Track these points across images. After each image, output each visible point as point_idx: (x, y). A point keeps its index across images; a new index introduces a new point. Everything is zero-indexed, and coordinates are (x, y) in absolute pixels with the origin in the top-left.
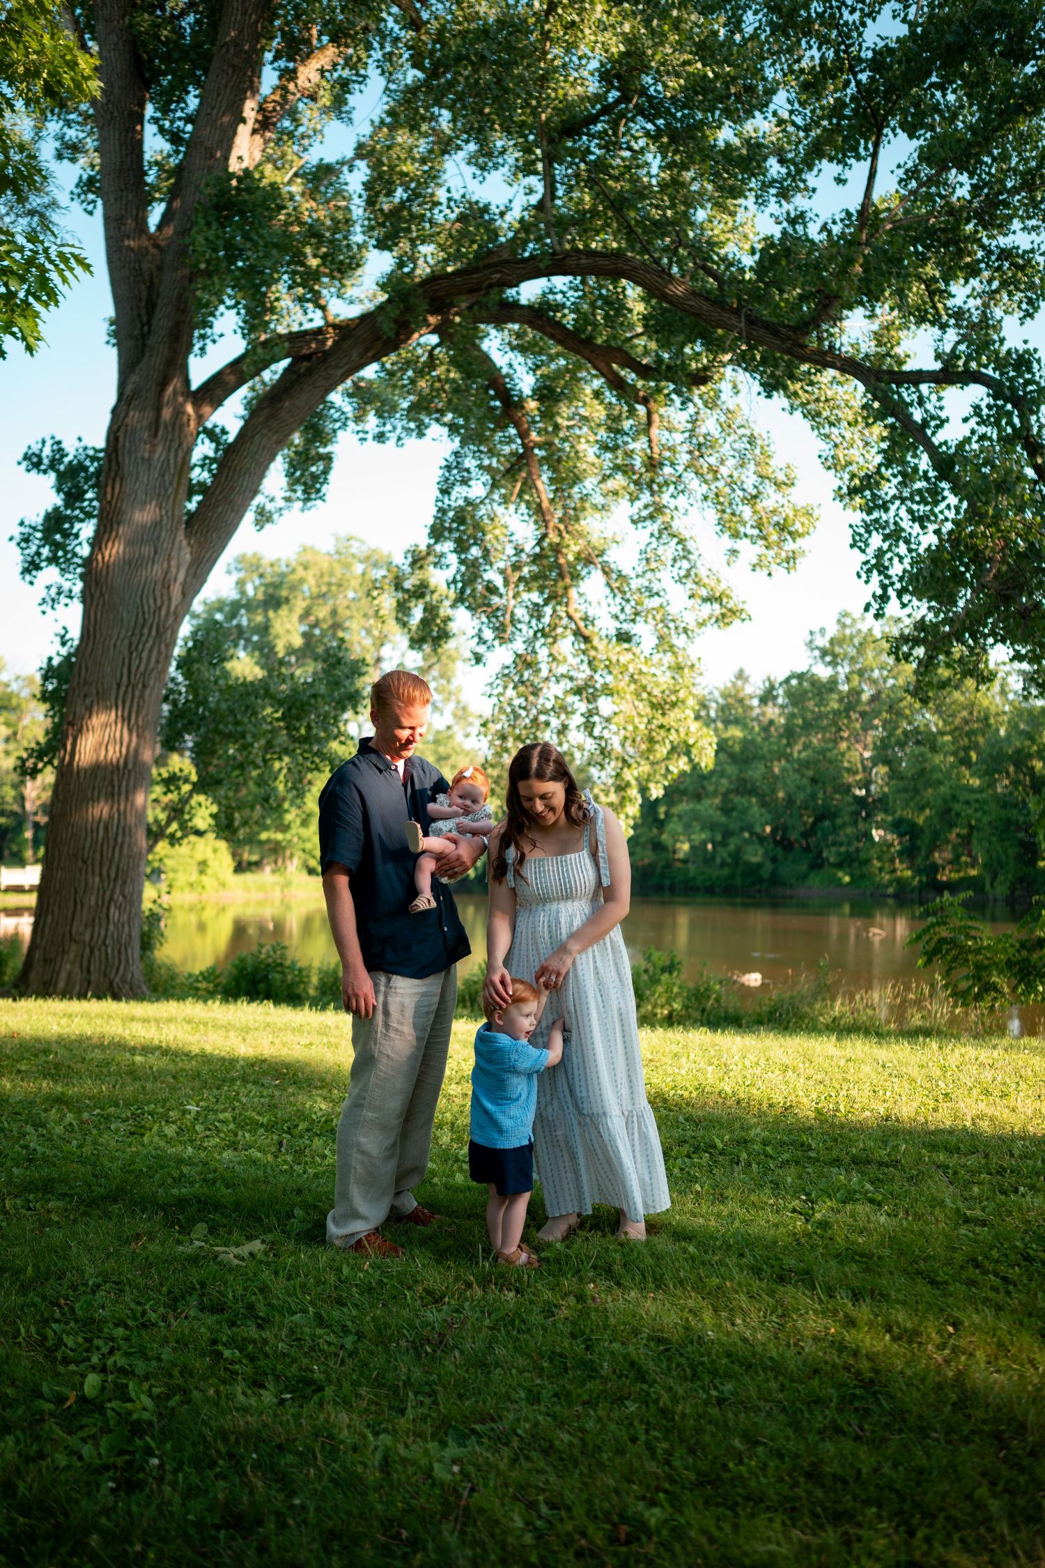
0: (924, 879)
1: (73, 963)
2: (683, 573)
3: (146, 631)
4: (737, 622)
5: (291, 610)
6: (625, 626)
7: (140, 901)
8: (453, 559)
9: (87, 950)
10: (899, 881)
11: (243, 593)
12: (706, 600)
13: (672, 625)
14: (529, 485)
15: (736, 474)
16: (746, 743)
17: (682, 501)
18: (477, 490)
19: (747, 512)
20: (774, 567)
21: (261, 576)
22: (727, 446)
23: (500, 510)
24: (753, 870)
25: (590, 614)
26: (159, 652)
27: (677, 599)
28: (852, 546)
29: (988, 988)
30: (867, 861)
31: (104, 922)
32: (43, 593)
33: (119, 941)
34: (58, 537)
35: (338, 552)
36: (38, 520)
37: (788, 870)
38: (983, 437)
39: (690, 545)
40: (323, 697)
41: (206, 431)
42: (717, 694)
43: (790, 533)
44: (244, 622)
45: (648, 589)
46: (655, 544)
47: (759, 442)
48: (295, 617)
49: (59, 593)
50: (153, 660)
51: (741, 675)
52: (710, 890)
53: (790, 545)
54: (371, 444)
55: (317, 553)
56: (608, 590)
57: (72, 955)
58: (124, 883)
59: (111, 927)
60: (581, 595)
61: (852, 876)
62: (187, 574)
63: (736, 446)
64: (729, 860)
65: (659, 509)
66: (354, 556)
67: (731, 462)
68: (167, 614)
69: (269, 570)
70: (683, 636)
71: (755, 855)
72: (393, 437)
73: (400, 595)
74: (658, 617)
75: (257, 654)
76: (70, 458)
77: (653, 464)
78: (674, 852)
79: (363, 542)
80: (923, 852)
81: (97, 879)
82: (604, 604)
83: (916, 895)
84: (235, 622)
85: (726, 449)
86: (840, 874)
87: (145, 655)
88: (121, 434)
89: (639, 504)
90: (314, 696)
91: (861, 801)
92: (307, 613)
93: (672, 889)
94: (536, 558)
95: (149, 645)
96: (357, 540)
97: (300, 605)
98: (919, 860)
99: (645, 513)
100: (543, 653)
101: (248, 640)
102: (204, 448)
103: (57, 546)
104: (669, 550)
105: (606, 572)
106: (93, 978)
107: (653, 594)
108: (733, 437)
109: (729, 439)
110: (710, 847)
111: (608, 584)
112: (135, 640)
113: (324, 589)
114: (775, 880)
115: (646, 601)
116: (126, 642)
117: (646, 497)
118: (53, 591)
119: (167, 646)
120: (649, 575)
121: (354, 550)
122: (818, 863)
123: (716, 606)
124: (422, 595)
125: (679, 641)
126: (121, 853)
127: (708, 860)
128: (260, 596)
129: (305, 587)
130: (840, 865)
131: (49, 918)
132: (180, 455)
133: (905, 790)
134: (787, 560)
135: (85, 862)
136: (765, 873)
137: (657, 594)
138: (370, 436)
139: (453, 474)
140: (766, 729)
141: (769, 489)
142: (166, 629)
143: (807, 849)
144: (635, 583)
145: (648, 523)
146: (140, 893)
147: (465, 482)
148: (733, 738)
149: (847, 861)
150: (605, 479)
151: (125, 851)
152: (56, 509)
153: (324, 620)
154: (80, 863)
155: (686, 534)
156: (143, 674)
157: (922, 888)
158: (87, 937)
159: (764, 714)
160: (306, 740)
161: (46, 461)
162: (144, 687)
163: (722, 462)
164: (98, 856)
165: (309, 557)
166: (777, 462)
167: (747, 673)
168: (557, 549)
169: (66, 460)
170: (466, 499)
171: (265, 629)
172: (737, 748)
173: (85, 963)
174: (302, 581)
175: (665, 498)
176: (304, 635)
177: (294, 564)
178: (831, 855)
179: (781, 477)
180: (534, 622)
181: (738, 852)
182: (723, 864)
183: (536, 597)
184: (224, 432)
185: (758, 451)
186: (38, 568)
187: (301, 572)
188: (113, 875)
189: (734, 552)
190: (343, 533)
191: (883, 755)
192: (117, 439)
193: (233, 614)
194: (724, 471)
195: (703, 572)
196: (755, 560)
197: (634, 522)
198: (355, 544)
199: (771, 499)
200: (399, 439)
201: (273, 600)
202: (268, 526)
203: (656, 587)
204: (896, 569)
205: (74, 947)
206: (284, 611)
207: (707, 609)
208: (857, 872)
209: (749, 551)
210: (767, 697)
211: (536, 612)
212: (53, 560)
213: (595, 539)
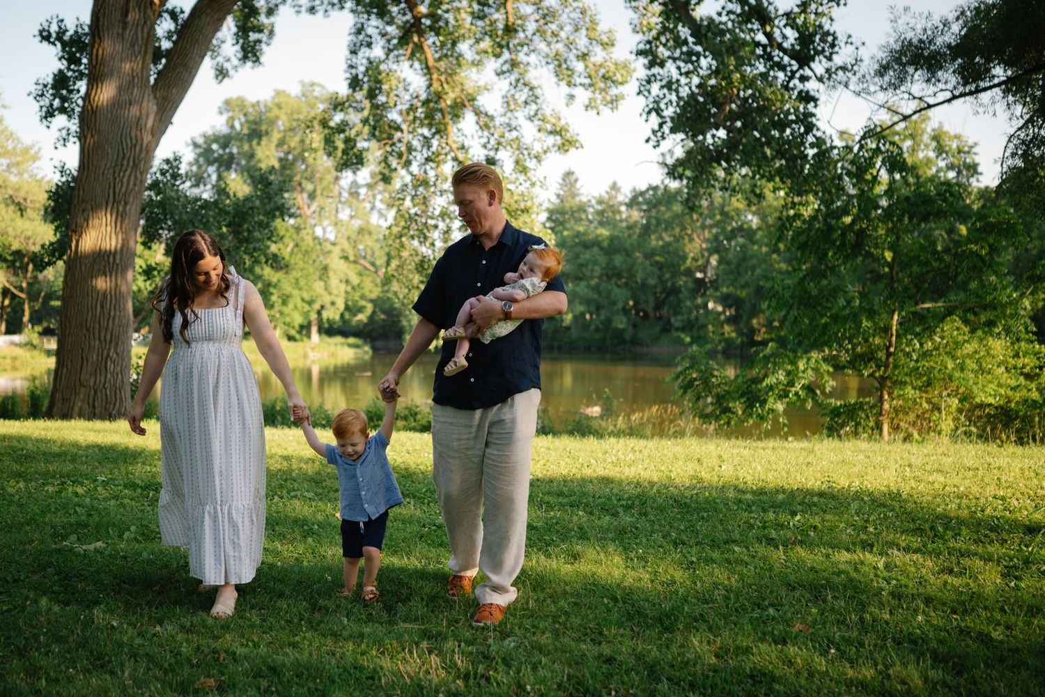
0: (745, 339)
1: (82, 401)
2: (532, 113)
3: (125, 162)
4: (572, 150)
5: (270, 141)
6: (492, 153)
7: (130, 359)
8: (367, 104)
9: (92, 391)
10: (726, 341)
11: (232, 127)
12: (551, 133)
13: (525, 152)
14: (419, 48)
15: (571, 38)
16: (612, 239)
17: (533, 59)
18: (378, 52)
19: (579, 66)
20: (601, 107)
21: (245, 115)
22: (565, 16)
23: (394, 67)
24: (618, 334)
25: (466, 144)
26: (136, 178)
27: (528, 132)
28: (638, 94)
29: (727, 410)
30: (705, 326)
31: (103, 372)
32: (57, 134)
33: (115, 385)
34: (64, 92)
35: (304, 95)
36: (50, 80)
37: (644, 334)
38: (729, 12)
39: (538, 92)
40: (258, 208)
41: (167, 11)
42: (594, 202)
43: (613, 82)
44: (235, 150)
45: (509, 125)
46: (513, 91)
47: (589, 13)
48: (273, 146)
49: (69, 134)
50: (131, 184)
51: (614, 187)
52: (588, 349)
53: (614, 91)
54: (305, 16)
55: (289, 96)
56: (477, 127)
57: (82, 396)
58: (117, 344)
59: (109, 376)
60: (459, 130)
61: (692, 337)
62: (155, 120)
63: (572, 15)
64: (601, 327)
65: (514, 64)
66: (316, 98)
67: (568, 28)
68: (141, 149)
69: (250, 110)
70: (534, 161)
71: (620, 323)
72: (321, 10)
73: (326, 131)
74: (515, 146)
75: (245, 174)
76: (71, 32)
77: (510, 30)
78: (562, 321)
79: (323, 87)
80: (745, 319)
81: (97, 342)
82: (476, 137)
83: (738, 352)
84: (227, 150)
85: (564, 18)
86: (682, 336)
87: (125, 180)
88: (101, 15)
89: (501, 60)
90: (252, 208)
91: (700, 282)
92: (281, 143)
93: (560, 348)
94: (426, 103)
95: (128, 173)
96: (319, 85)
97: (276, 136)
98: (742, 325)
99: (505, 68)
100: (432, 174)
101: (238, 164)
102: (165, 26)
103: (64, 99)
104: (522, 95)
105: (478, 113)
106: (97, 411)
107: (512, 129)
108: (570, 9)
109: (567, 10)
110: (588, 317)
111: (477, 123)
112: (117, 169)
113: (295, 124)
114: (635, 341)
115: (507, 134)
116: (111, 170)
117: (506, 55)
118: (64, 132)
119: (141, 173)
120: (509, 114)
121: (316, 94)
122: (667, 328)
123: (558, 138)
124: (343, 131)
125: (531, 164)
126: (113, 323)
127: (586, 326)
128: (246, 131)
129: (280, 123)
130: (683, 329)
131: (65, 370)
132: (146, 31)
133: (732, 272)
134: (612, 102)
135: (88, 330)
136: (627, 336)
137: (515, 129)
138: (303, 9)
139: (361, 39)
140: (629, 228)
141: (598, 49)
142: (140, 161)
143: (660, 318)
144: (498, 121)
145: (508, 74)
146: (129, 352)
147: (369, 45)
148: (602, 235)
149: (689, 326)
150: (478, 41)
151: (116, 322)
152: (61, 71)
153: (295, 149)
154: (85, 331)
155: (535, 83)
156: (125, 194)
157: (743, 346)
158: (92, 383)
159: (630, 216)
160: (247, 240)
161: (54, 35)
162: (126, 203)
163: (562, 29)
164: (97, 326)
165: (282, 99)
166: (602, 27)
167: (619, 184)
168: (439, 97)
169: (68, 34)
170: (368, 59)
171: (252, 156)
172: (605, 244)
173: (91, 400)
174: (277, 118)
175: (521, 57)
176: (281, 160)
177: (270, 104)
178: (676, 321)
179: (605, 39)
180: (425, 151)
181: (609, 321)
182: (597, 330)
183: (426, 131)
184: (182, 12)
185: (587, 19)
186: (52, 115)
187: (276, 112)
188: (108, 339)
189: (572, 97)
190: (307, 80)
191: (716, 248)
192: (98, 19)
193: (225, 146)
194: (563, 35)
195: (548, 112)
196: (587, 102)
197: (498, 74)
198: (317, 89)
199: (598, 55)
200: (326, 11)
201: (256, 132)
202: (226, 80)
203: (514, 123)
204: (669, 112)
205: (83, 390)
206: (264, 141)
207: (551, 140)
208: (695, 334)
209: (583, 95)
210: (632, 203)
211: (427, 142)
212: (62, 110)
213: (469, 87)
